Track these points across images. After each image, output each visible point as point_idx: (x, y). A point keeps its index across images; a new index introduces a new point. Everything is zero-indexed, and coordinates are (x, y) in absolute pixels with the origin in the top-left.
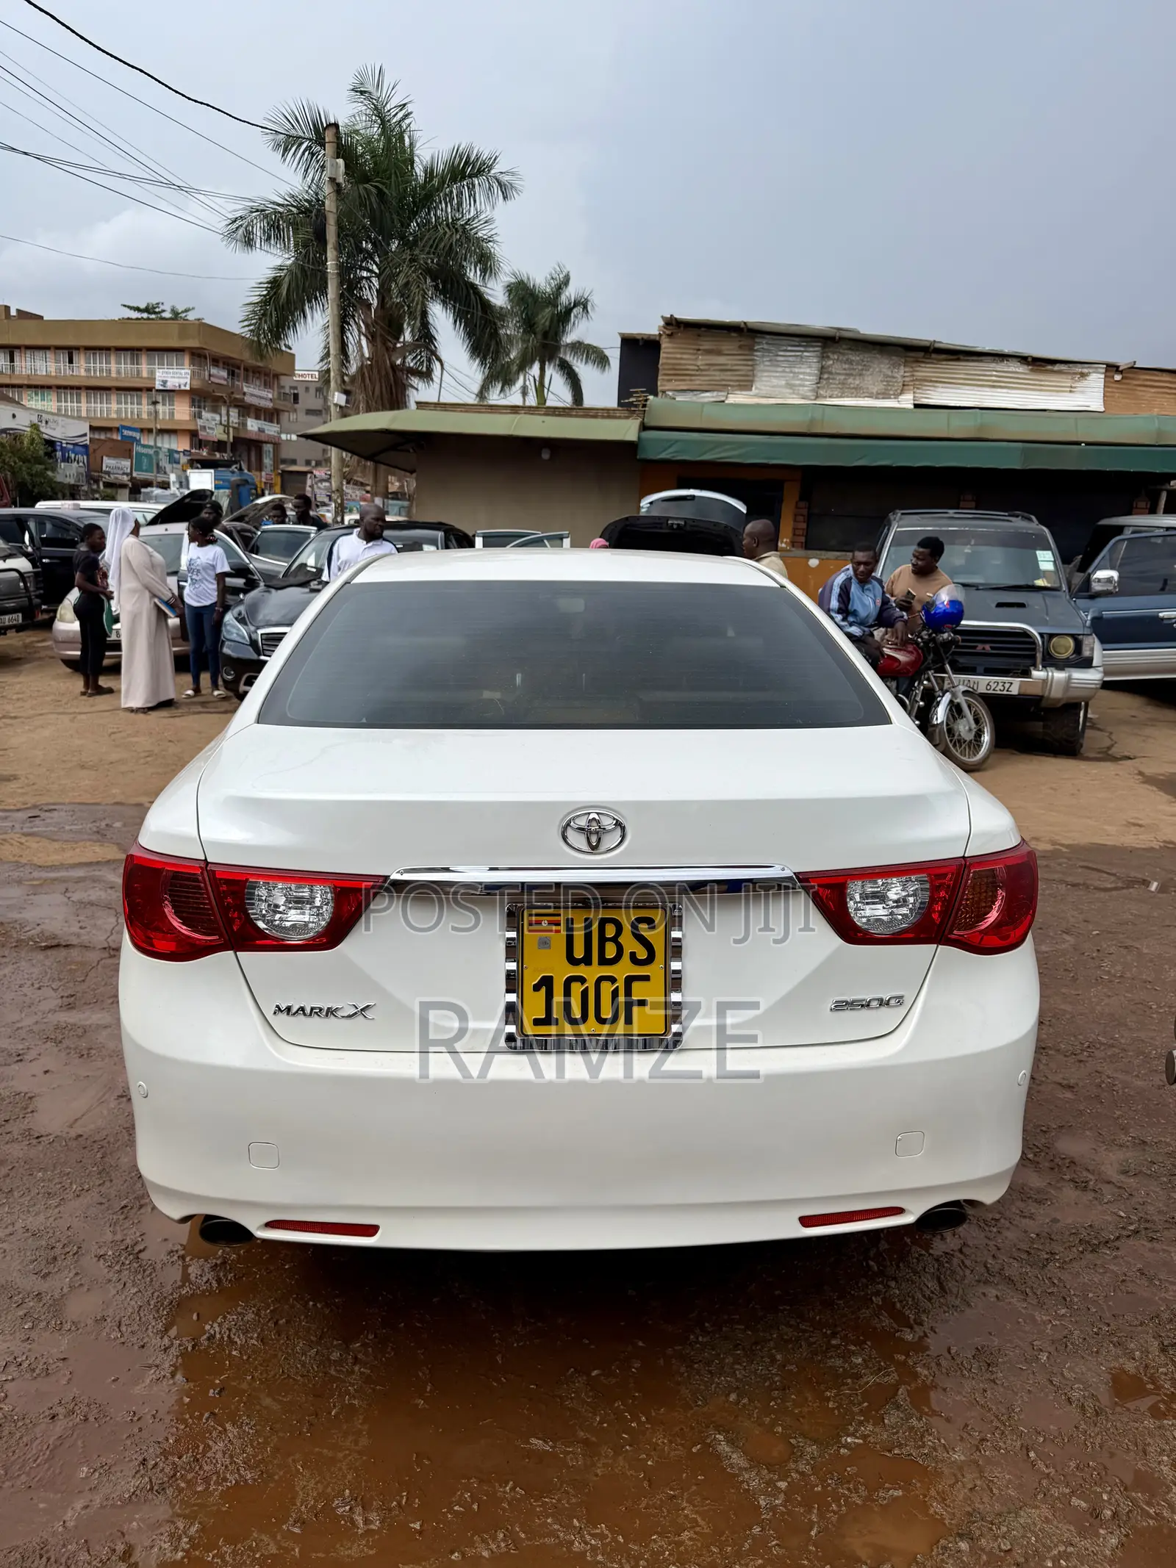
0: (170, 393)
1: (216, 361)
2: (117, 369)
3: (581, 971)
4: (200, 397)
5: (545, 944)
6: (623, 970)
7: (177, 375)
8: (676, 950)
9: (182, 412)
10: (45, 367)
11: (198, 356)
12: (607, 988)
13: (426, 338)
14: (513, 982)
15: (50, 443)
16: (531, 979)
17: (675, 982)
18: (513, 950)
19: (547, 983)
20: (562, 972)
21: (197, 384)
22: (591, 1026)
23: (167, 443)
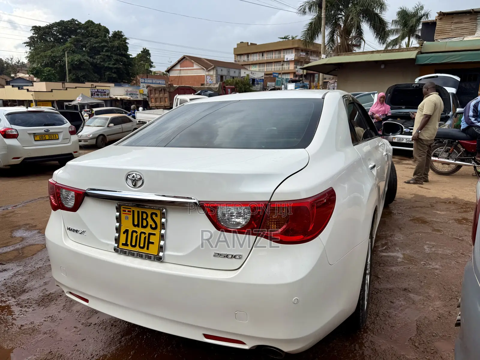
0: (289, 62)
1: (302, 51)
2: (274, 56)
3: (136, 229)
4: (296, 62)
5: (127, 218)
6: (148, 230)
7: (291, 56)
8: (163, 226)
9: (292, 67)
10: (255, 58)
11: (297, 49)
12: (143, 236)
13: (360, 34)
14: (118, 230)
15: (254, 80)
16: (123, 230)
17: (162, 237)
18: (118, 219)
19: (127, 231)
20: (131, 228)
21: (296, 58)
22: (137, 249)
23: (285, 77)
